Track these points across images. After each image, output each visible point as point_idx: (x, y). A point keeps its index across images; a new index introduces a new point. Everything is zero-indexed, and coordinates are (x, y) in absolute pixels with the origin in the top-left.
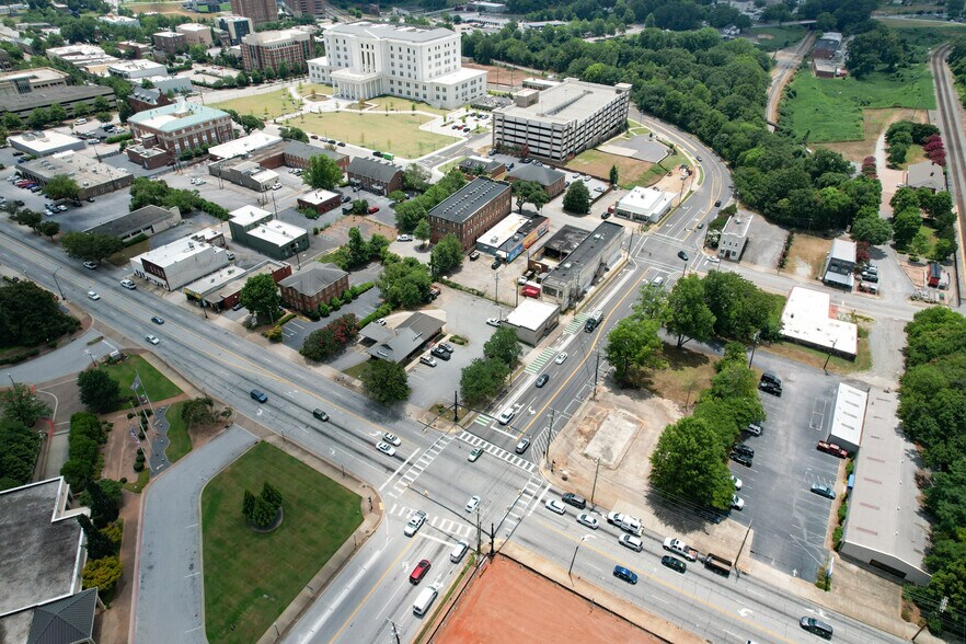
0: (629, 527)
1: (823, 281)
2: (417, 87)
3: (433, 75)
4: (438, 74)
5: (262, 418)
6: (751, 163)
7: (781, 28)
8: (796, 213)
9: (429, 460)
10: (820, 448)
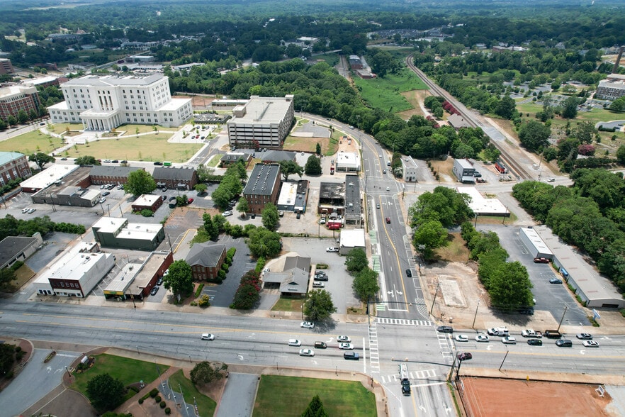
0: (503, 333)
1: (461, 182)
2: (148, 115)
3: (158, 105)
4: (160, 104)
5: (246, 360)
6: (385, 128)
7: (325, 55)
8: (425, 150)
9: (376, 342)
10: (536, 262)
